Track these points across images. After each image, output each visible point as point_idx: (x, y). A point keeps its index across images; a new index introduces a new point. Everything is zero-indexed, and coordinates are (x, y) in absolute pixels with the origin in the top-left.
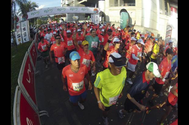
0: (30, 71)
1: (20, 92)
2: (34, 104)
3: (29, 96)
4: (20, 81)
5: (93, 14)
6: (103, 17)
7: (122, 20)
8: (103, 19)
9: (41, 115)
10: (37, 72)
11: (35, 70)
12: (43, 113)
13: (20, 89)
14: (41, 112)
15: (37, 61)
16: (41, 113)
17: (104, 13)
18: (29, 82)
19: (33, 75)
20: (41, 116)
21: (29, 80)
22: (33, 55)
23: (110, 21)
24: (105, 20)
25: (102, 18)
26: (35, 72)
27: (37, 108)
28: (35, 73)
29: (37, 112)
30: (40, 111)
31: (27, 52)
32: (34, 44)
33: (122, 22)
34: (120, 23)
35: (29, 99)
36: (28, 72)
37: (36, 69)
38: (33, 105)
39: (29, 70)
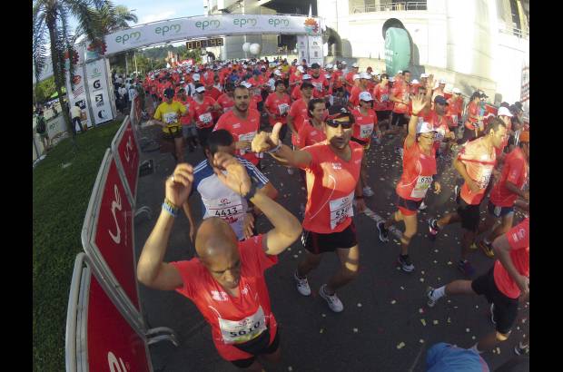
0: (120, 209)
1: (87, 271)
2: (133, 307)
3: (118, 284)
4: (87, 237)
5: (302, 35)
6: (333, 46)
7: (392, 53)
8: (333, 51)
9: (152, 341)
10: (141, 210)
11: (134, 202)
12: (161, 333)
13: (90, 263)
14: (152, 331)
15: (140, 176)
16: (154, 335)
17: (336, 33)
18: (117, 239)
19: (129, 218)
20: (153, 344)
21: (116, 235)
22: (128, 159)
23: (354, 55)
24: (338, 54)
25: (330, 49)
26: (133, 211)
27: (141, 320)
28: (134, 213)
29: (142, 333)
30: (151, 328)
31: (109, 149)
32: (129, 126)
33: (389, 59)
34: (386, 61)
35: (117, 294)
36: (113, 210)
37: (137, 202)
38: (130, 312)
39: (116, 205)
